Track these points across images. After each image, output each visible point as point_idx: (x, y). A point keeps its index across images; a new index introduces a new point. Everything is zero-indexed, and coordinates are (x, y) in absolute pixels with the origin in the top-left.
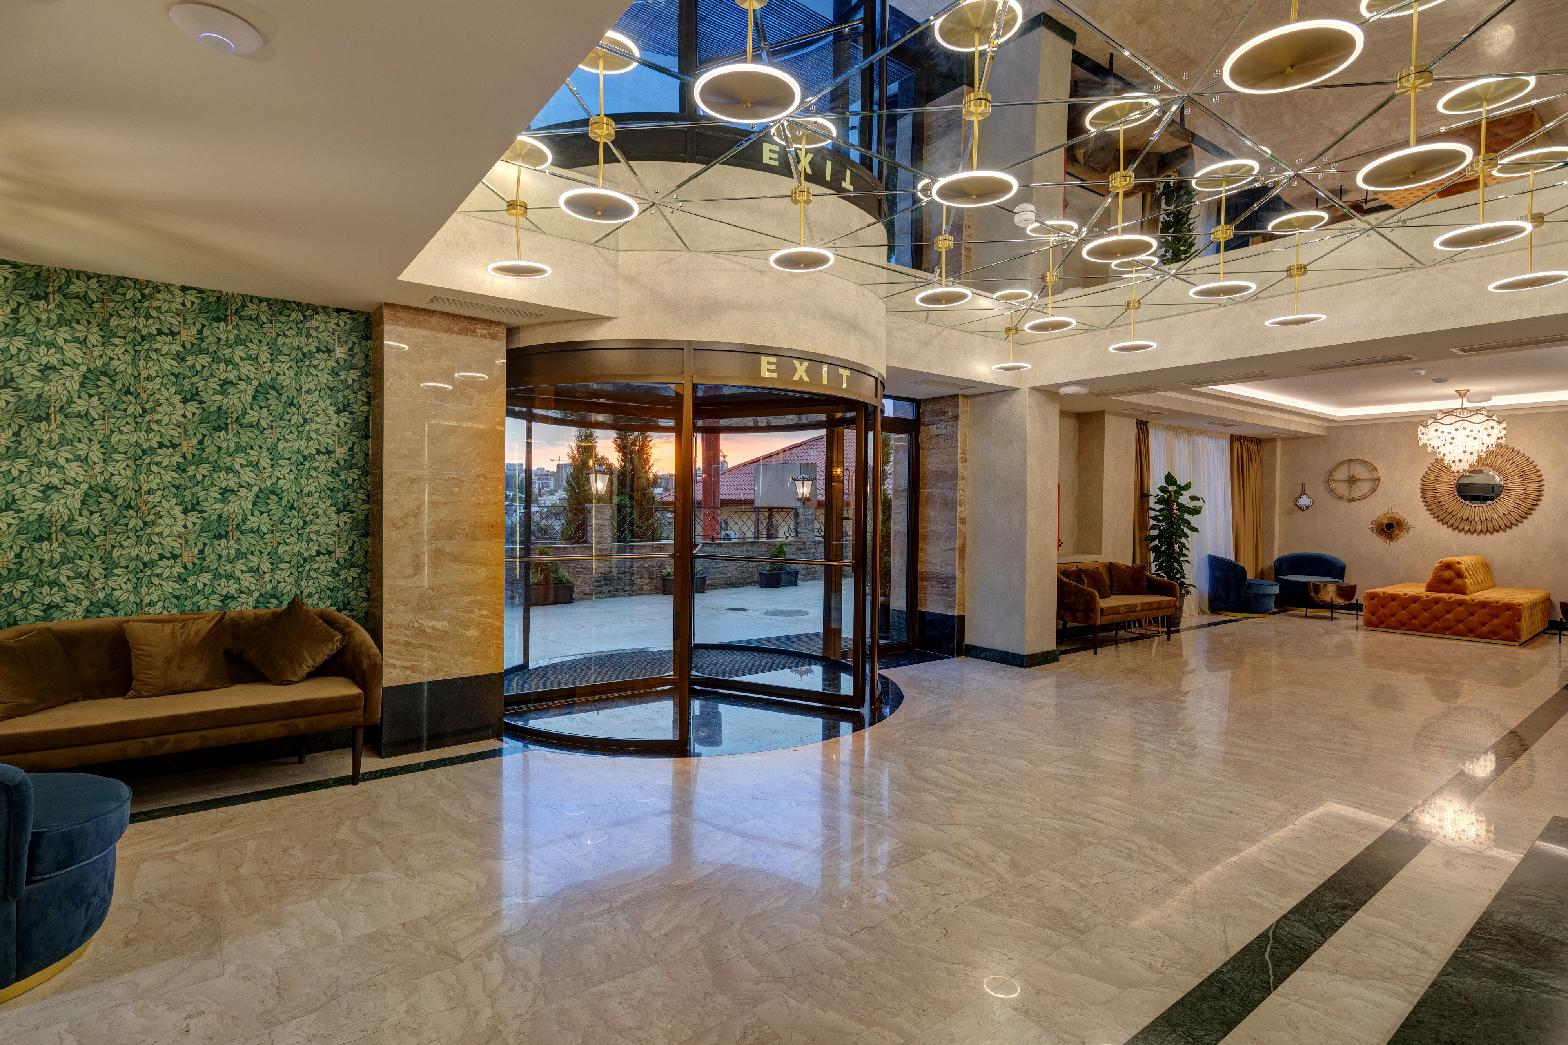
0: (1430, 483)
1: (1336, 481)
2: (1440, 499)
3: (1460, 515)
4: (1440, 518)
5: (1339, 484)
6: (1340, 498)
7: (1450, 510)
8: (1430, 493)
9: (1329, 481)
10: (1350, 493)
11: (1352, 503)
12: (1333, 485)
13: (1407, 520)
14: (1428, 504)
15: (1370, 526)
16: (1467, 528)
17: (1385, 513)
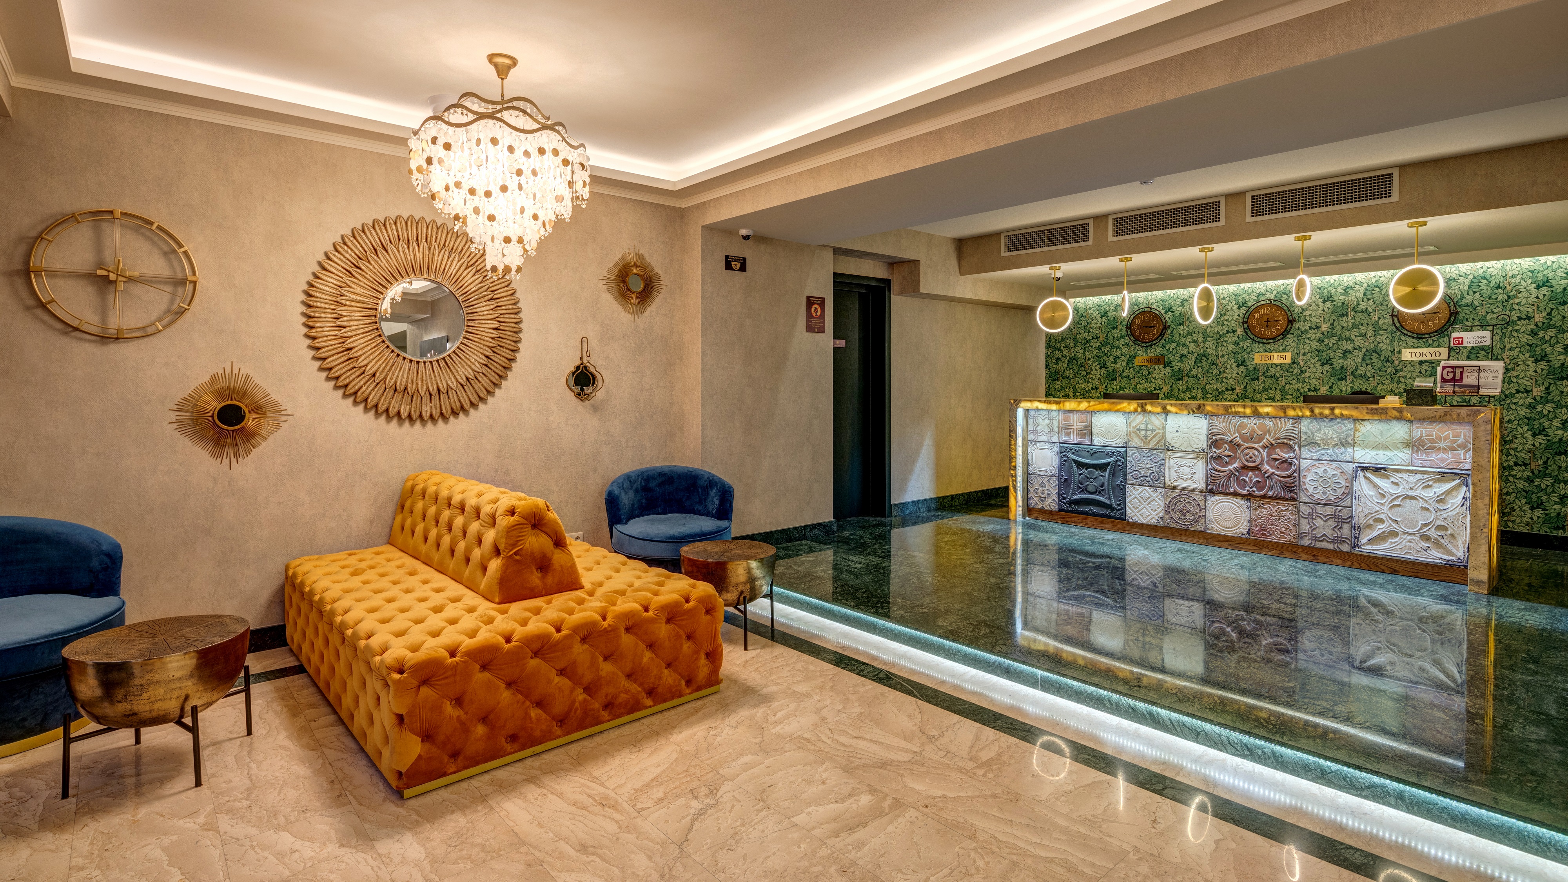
0: (323, 299)
1: (53, 274)
2: (349, 343)
3: (390, 382)
4: (351, 389)
5: (60, 283)
6: (71, 329)
7: (369, 371)
8: (325, 329)
9: (26, 272)
10: (104, 313)
11: (113, 347)
12: (45, 287)
13: (274, 396)
14: (322, 354)
15: (173, 416)
16: (404, 411)
17: (214, 379)
